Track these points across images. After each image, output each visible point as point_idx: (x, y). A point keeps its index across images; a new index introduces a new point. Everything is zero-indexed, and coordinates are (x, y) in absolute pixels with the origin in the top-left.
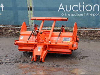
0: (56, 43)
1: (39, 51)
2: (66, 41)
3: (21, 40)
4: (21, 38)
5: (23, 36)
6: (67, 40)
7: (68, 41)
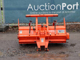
0: (55, 35)
1: (42, 42)
2: (61, 33)
3: (21, 34)
4: (21, 32)
5: (22, 31)
6: (62, 31)
7: (63, 33)
